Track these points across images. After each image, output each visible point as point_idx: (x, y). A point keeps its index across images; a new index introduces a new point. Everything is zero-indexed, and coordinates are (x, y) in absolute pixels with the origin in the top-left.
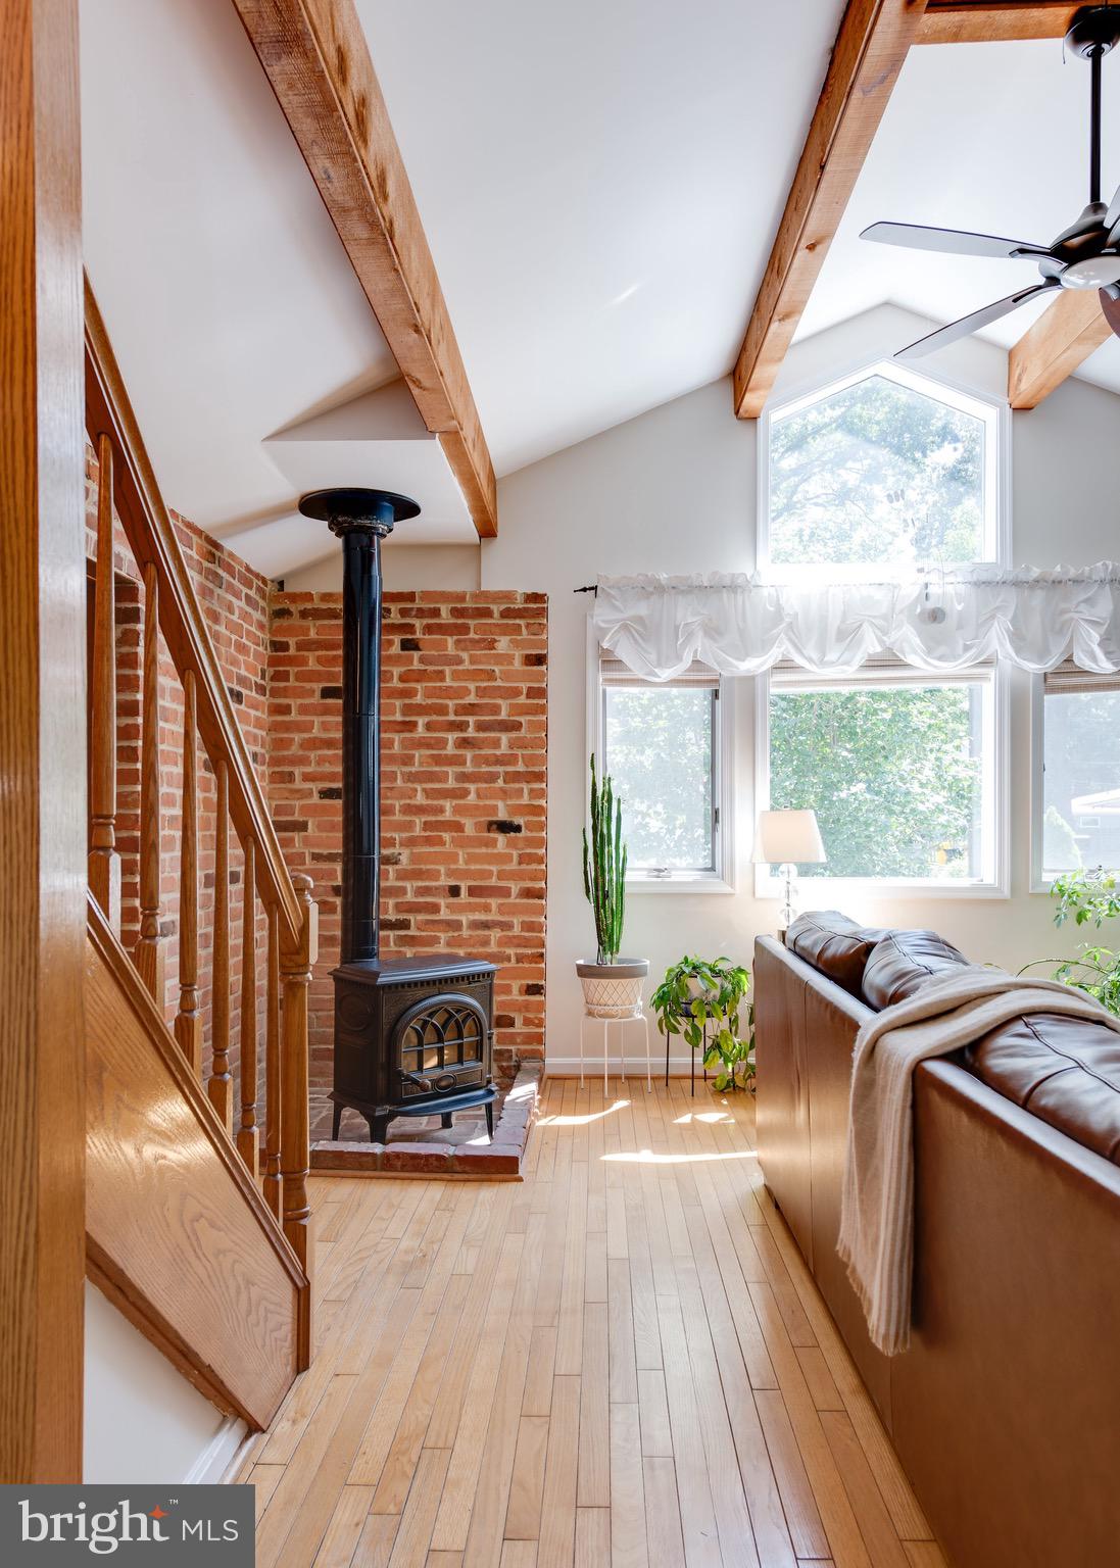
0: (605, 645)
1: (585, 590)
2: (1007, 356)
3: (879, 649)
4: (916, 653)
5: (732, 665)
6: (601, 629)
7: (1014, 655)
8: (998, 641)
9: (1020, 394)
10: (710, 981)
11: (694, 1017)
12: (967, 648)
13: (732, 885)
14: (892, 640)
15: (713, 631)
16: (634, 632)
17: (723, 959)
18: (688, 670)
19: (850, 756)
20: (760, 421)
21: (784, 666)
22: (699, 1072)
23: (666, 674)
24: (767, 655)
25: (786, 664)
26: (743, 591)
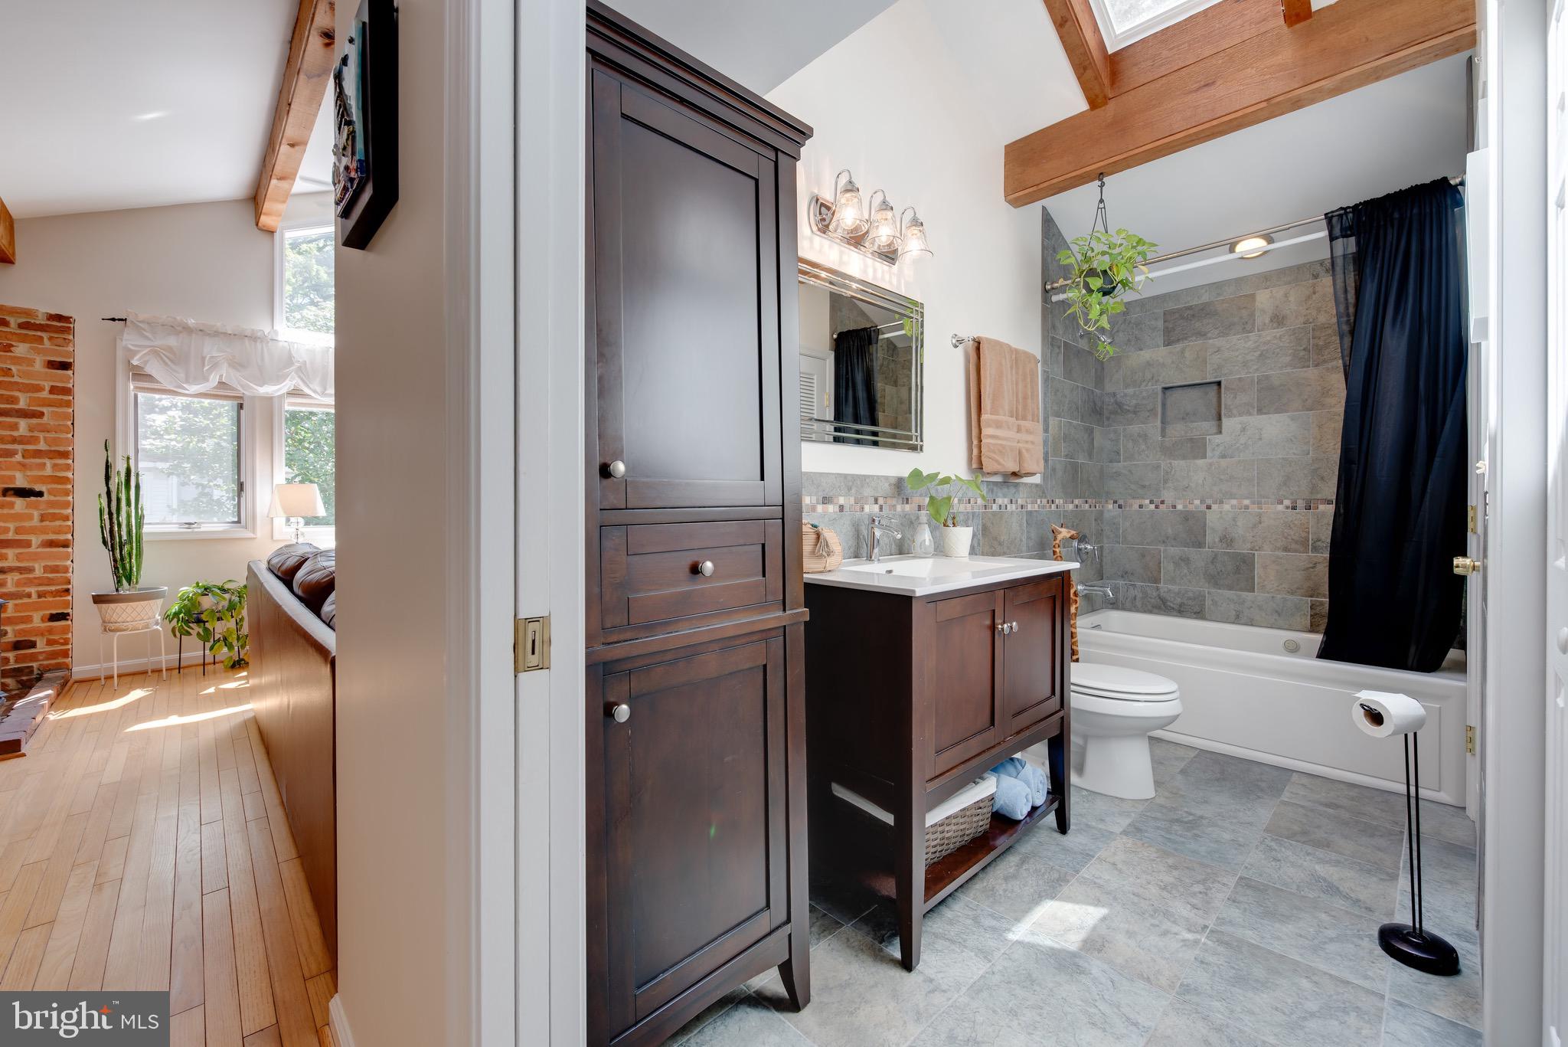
0: (135, 362)
1: (113, 320)
5: (253, 389)
6: (130, 350)
10: (221, 597)
11: (204, 622)
13: (254, 531)
15: (237, 365)
16: (162, 355)
17: (230, 581)
18: (214, 388)
20: (277, 235)
21: (295, 393)
22: (209, 659)
23: (194, 389)
24: (283, 385)
25: (297, 392)
26: (262, 341)
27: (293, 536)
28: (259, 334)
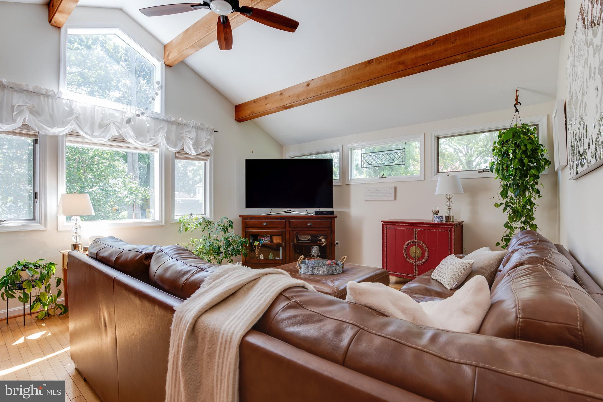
2: (163, 47)
3: (117, 134)
4: (131, 138)
5: (46, 129)
7: (166, 144)
8: (161, 139)
9: (168, 60)
10: (35, 271)
11: (24, 289)
12: (151, 139)
13: (45, 225)
14: (122, 132)
15: (35, 112)
17: (41, 260)
18: (20, 128)
19: (92, 177)
21: (73, 134)
23: (5, 128)
24: (66, 128)
25: (74, 134)
26: (52, 98)
27: (74, 229)
28: (50, 93)
